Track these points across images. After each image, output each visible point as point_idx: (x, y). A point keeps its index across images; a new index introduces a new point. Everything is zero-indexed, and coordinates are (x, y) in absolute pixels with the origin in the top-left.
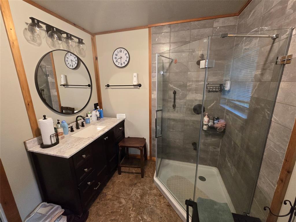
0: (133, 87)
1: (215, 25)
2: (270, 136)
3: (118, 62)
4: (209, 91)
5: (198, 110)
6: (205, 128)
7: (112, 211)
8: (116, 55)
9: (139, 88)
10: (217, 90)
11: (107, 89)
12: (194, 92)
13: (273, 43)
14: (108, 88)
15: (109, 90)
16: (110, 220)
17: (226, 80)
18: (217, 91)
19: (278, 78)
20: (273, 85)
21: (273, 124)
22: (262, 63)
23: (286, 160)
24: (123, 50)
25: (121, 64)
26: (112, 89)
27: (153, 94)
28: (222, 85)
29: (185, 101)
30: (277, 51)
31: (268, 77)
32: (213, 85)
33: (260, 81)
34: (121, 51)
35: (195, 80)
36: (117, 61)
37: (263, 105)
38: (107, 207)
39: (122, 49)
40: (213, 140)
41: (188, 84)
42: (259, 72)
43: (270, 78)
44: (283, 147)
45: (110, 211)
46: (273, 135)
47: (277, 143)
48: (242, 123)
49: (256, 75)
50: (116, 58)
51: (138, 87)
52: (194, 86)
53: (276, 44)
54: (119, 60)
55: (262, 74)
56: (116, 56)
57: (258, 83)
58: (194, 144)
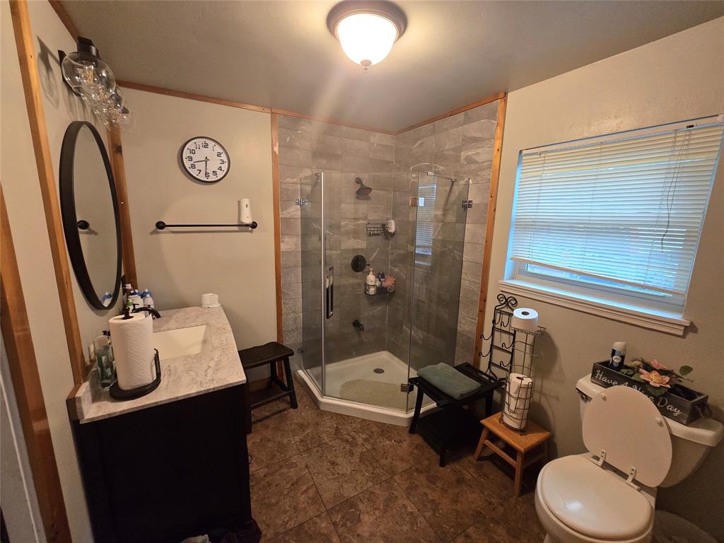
0: (236, 228)
1: (373, 140)
2: (463, 276)
3: (197, 168)
4: (370, 235)
5: (358, 264)
6: (372, 291)
7: (291, 483)
8: (193, 152)
9: (251, 232)
10: (379, 232)
11: (155, 235)
12: (352, 235)
13: (452, 185)
14: (157, 233)
15: (165, 237)
16: (302, 494)
17: (388, 219)
18: (378, 235)
19: (462, 220)
20: (459, 226)
21: (464, 263)
22: (442, 203)
23: (481, 292)
24: (211, 144)
25: (207, 175)
26: (173, 234)
27: (283, 241)
28: (385, 224)
29: (339, 252)
30: (457, 194)
31: (451, 218)
32: (374, 226)
33: (443, 222)
34: (206, 146)
35: (352, 217)
36: (193, 166)
37: (450, 247)
38: (276, 485)
39: (207, 141)
40: (379, 308)
41: (342, 224)
42: (440, 212)
43: (454, 220)
44: (477, 281)
45: (288, 486)
46: (466, 274)
47: (472, 280)
48: (424, 273)
49: (436, 216)
50: (190, 159)
51: (250, 229)
52: (351, 226)
53: (455, 188)
54: (201, 166)
55: (444, 215)
56: (191, 155)
57: (440, 224)
58: (357, 324)
